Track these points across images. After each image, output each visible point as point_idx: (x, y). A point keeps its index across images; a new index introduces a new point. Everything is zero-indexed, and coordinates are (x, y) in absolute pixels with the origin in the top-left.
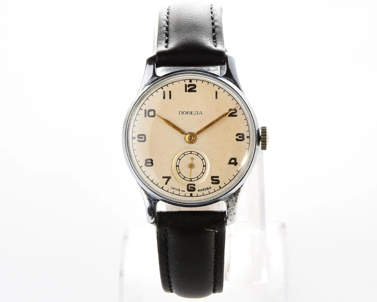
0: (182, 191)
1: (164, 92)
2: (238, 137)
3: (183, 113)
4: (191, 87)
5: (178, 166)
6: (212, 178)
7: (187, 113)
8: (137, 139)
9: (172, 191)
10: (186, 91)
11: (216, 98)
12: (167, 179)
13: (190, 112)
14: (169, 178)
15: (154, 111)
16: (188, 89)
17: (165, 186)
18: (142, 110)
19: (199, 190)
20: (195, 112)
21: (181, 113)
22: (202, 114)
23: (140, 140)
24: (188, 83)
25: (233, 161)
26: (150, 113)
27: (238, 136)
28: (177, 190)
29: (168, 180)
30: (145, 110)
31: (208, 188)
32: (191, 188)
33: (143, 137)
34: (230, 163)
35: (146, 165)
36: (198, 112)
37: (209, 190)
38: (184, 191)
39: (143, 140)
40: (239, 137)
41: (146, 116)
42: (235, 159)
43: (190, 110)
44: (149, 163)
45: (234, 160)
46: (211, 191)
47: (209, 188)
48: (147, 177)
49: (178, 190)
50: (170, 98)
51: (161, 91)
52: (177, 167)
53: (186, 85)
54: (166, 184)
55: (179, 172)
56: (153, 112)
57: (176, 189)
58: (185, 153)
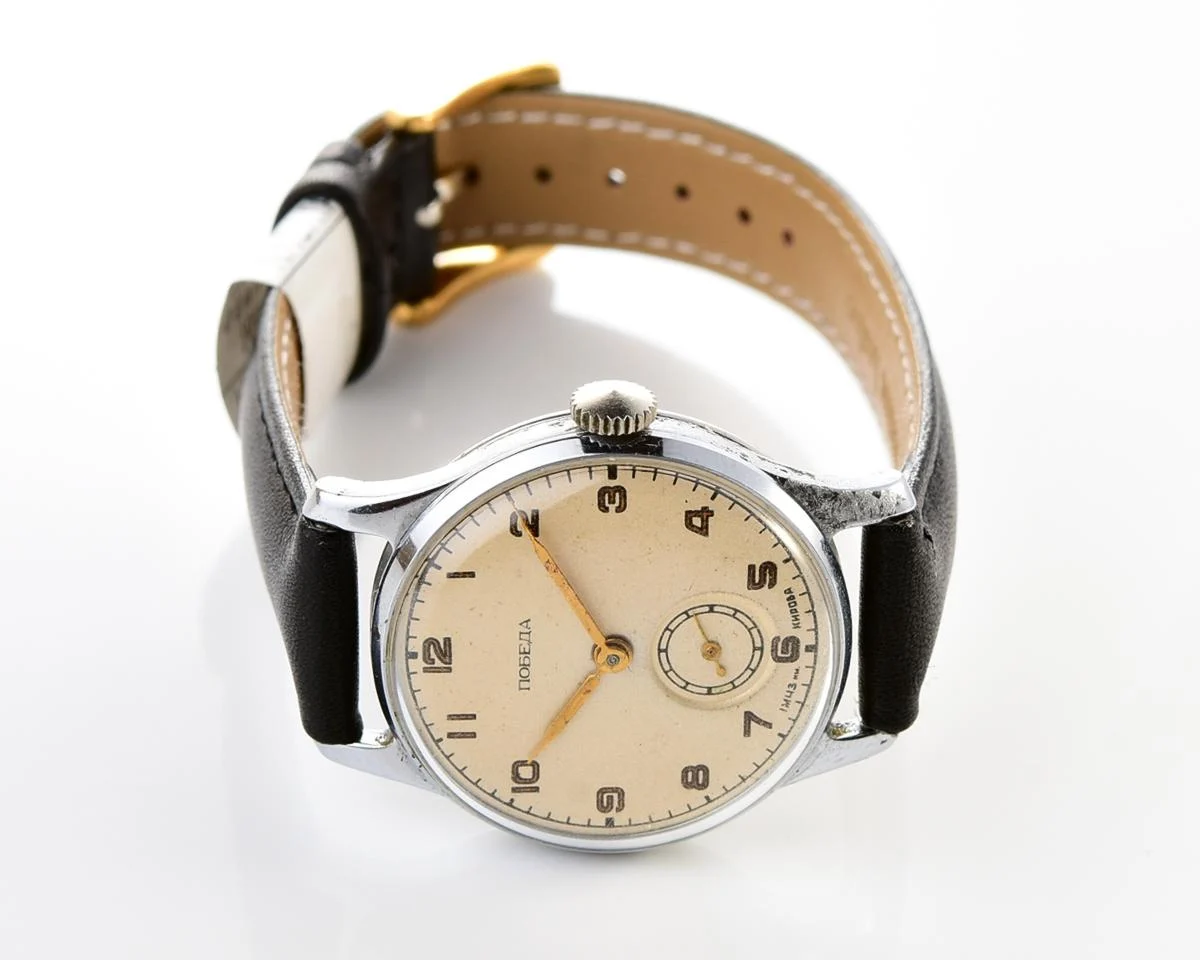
0: (795, 678)
1: (451, 735)
2: (612, 508)
3: (525, 679)
4: (433, 655)
5: (710, 689)
6: (753, 584)
7: (525, 667)
8: (612, 814)
9: (794, 708)
10: (449, 670)
11: (472, 575)
12: (753, 723)
13: (523, 656)
14: (749, 717)
15: (517, 765)
16: (438, 663)
17: (776, 730)
18: (512, 800)
19: (797, 626)
20: (521, 642)
21: (524, 685)
22: (529, 620)
23: (616, 804)
24: (418, 664)
25: (697, 522)
26: (522, 776)
27: (607, 504)
28: (792, 693)
29: (759, 721)
30: (514, 790)
31: (788, 599)
32: (788, 650)
33: (608, 797)
34: (704, 530)
35: (705, 785)
36: (521, 633)
37: (796, 594)
38: (797, 670)
39: (615, 795)
40: (609, 503)
41: (537, 789)
42: (689, 515)
43: (515, 658)
44: (696, 777)
45: (694, 519)
46: (798, 588)
47: (788, 595)
48: (744, 780)
49: (791, 689)
50: (474, 717)
51: (448, 745)
52: (713, 691)
53: (426, 670)
54: (769, 725)
55: (731, 686)
56: (520, 768)
57: (788, 694)
58: (663, 669)
